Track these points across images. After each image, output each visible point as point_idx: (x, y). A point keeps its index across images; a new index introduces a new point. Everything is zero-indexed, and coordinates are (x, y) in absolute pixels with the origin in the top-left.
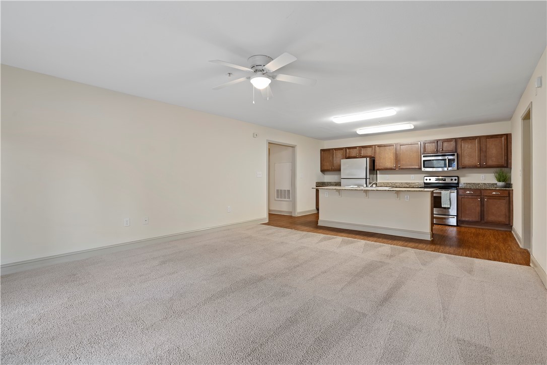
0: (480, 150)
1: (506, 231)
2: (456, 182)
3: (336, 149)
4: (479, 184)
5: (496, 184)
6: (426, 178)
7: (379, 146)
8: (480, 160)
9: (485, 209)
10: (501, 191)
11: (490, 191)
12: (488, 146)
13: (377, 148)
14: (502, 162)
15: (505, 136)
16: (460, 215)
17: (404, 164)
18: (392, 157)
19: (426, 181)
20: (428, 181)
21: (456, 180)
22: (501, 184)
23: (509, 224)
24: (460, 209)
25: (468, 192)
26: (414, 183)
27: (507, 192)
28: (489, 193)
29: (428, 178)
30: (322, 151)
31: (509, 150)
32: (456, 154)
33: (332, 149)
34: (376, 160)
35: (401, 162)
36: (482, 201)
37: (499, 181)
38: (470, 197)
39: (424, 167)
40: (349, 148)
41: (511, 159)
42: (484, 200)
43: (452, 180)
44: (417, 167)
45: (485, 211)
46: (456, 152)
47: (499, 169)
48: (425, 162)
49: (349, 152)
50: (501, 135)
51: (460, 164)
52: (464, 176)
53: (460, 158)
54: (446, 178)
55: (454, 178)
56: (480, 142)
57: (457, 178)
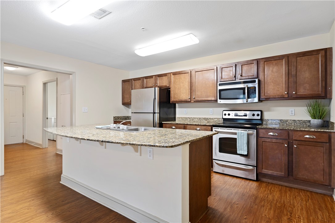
0: (288, 74)
1: (324, 195)
2: (259, 118)
3: (135, 79)
4: (287, 121)
5: (310, 121)
6: (225, 112)
7: (175, 74)
8: (288, 88)
9: (294, 160)
10: (317, 134)
11: (301, 133)
12: (299, 67)
13: (172, 76)
14: (319, 90)
15: (323, 52)
16: (260, 166)
17: (199, 95)
18: (188, 87)
19: (224, 117)
20: (227, 117)
21: (258, 115)
22: (316, 122)
23: (330, 185)
24: (260, 156)
25: (271, 134)
26: (212, 119)
27: (326, 136)
28: (300, 136)
29: (227, 113)
30: (124, 81)
31: (328, 72)
32: (257, 80)
33: (131, 79)
34: (171, 91)
35: (197, 93)
36: (290, 147)
37: (314, 117)
38: (274, 140)
39: (220, 98)
40: (146, 78)
41: (331, 86)
42: (293, 146)
43: (254, 115)
44: (213, 99)
45: (294, 162)
46: (258, 77)
47: (314, 100)
48: (222, 92)
49: (146, 82)
50: (318, 51)
51: (262, 94)
52: (269, 110)
53: (262, 86)
54: (248, 113)
55: (256, 113)
56: (288, 64)
57: (259, 113)
